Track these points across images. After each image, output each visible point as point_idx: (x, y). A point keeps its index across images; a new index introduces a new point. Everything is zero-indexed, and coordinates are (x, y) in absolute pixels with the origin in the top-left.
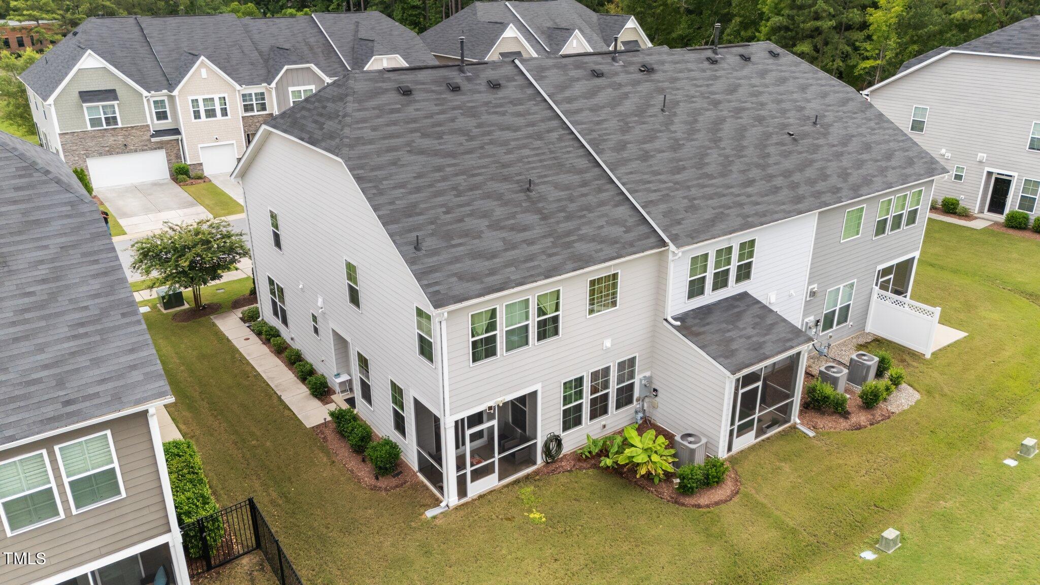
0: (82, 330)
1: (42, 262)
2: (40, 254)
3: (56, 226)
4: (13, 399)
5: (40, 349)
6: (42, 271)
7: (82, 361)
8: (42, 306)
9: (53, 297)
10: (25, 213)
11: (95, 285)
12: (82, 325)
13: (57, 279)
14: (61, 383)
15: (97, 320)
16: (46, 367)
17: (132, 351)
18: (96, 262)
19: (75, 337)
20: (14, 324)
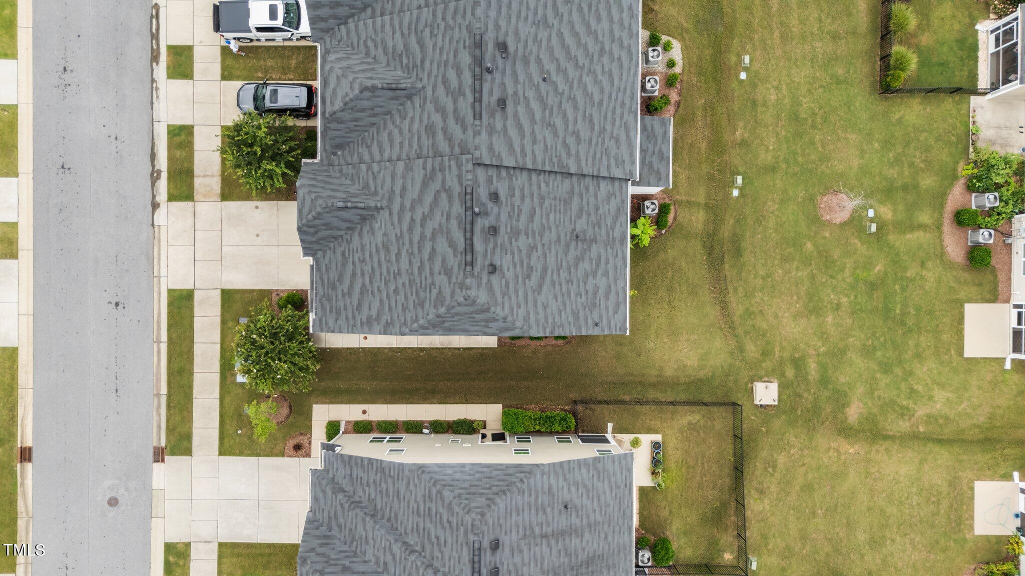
0: (602, 478)
1: (569, 489)
2: (565, 490)
3: (553, 482)
4: (620, 502)
5: (605, 493)
6: (573, 489)
7: (613, 479)
8: (588, 491)
9: (585, 486)
10: (543, 493)
11: (584, 471)
12: (599, 478)
13: (578, 484)
14: (619, 487)
15: (599, 473)
16: (612, 492)
17: (614, 462)
18: (574, 468)
19: (603, 481)
20: (593, 501)
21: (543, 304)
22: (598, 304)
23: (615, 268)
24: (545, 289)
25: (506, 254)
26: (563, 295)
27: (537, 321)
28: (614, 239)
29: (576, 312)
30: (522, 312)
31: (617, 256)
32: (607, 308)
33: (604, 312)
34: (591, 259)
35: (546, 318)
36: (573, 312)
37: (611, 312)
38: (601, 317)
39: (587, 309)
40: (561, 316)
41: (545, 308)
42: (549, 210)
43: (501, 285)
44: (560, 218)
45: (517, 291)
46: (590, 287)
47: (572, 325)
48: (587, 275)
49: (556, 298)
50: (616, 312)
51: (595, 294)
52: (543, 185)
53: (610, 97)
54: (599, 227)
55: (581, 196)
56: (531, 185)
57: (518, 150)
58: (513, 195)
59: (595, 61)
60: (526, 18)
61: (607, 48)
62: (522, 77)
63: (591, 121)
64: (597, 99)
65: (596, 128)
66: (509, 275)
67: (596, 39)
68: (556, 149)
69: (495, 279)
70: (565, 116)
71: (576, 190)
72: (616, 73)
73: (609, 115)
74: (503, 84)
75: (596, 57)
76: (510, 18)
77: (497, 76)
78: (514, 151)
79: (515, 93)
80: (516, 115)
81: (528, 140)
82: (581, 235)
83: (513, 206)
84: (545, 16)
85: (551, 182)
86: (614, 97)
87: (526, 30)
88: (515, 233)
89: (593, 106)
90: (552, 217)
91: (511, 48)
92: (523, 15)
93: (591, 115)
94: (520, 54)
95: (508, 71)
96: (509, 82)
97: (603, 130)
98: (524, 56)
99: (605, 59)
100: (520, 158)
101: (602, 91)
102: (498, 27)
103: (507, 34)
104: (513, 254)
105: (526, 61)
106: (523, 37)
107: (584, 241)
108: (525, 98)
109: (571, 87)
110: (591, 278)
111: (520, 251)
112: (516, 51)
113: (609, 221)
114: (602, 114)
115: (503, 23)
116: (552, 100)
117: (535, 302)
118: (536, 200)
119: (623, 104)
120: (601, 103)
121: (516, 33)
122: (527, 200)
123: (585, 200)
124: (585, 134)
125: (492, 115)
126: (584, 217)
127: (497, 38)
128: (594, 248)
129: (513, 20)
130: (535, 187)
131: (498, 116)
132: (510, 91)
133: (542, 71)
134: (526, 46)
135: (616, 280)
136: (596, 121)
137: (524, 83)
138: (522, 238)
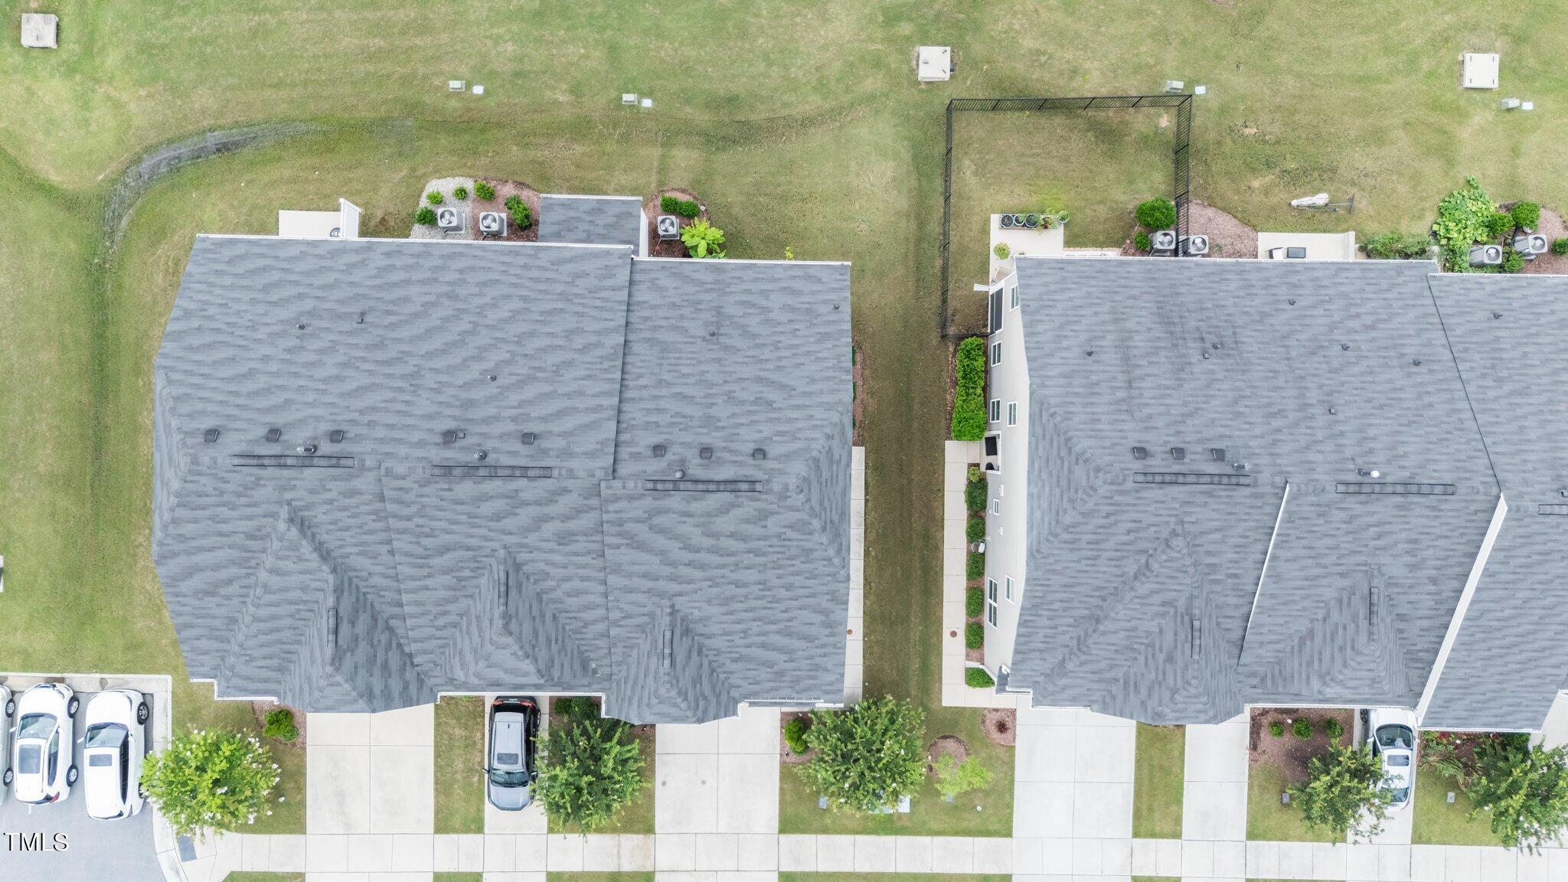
0: (1051, 303)
1: (1066, 349)
2: (1065, 354)
3: (1054, 372)
4: (1086, 277)
5: (1071, 299)
6: (1065, 343)
7: (1053, 287)
8: (1068, 323)
9: (1061, 327)
10: (1070, 385)
11: (1040, 328)
12: (1050, 306)
13: (1058, 336)
14: (1064, 279)
15: (1043, 307)
16: (1069, 289)
17: (1029, 285)
18: (1037, 342)
19: (1054, 300)
20: (1082, 316)
21: (808, 383)
22: (807, 306)
23: (756, 280)
24: (788, 381)
25: (738, 434)
26: (795, 355)
27: (832, 392)
28: (717, 282)
29: (819, 336)
30: (819, 413)
31: (739, 278)
32: (813, 293)
33: (821, 297)
34: (745, 315)
35: (827, 379)
36: (818, 341)
37: (818, 287)
38: (825, 302)
39: (815, 321)
40: (826, 358)
41: (813, 381)
42: (676, 374)
43: (783, 442)
44: (688, 359)
45: (790, 420)
46: (784, 317)
47: (837, 343)
48: (767, 321)
49: (799, 365)
50: (819, 280)
51: (793, 310)
52: (642, 382)
53: (515, 285)
54: (699, 303)
55: (655, 328)
56: (641, 399)
57: (594, 417)
58: (657, 425)
59: (464, 307)
60: (407, 402)
61: (445, 289)
62: (491, 410)
63: (550, 313)
64: (517, 305)
65: (560, 305)
66: (767, 430)
67: (434, 304)
68: (591, 363)
69: (773, 450)
70: (544, 350)
71: (647, 335)
72: (482, 277)
73: (541, 286)
74: (501, 436)
75: (460, 305)
76: (408, 426)
77: (489, 445)
78: (595, 422)
79: (513, 419)
80: (543, 419)
81: (579, 403)
82: (713, 329)
83: (672, 424)
84: (403, 377)
85: (636, 370)
86: (514, 280)
87: (424, 404)
88: (709, 421)
89: (528, 310)
90: (685, 370)
91: (451, 425)
92: (403, 407)
93: (542, 313)
94: (457, 412)
95: (483, 429)
96: (497, 429)
97: (564, 296)
98: (461, 406)
99: (462, 291)
100: (604, 415)
101: (507, 297)
102: (421, 444)
103: (431, 431)
104: (738, 425)
105: (469, 404)
106: (434, 408)
107: (719, 325)
108: (519, 406)
109: (504, 340)
110: (771, 315)
111: (734, 415)
112: (454, 418)
113: (691, 289)
114: (541, 297)
115: (416, 436)
116: (522, 368)
117: (805, 394)
118: (664, 392)
119: (525, 267)
120: (525, 299)
121: (429, 417)
122: (662, 404)
123: (663, 323)
124: (570, 323)
125: (545, 452)
126: (686, 324)
127: (436, 444)
128: (729, 310)
129: (410, 421)
130: (645, 394)
131: (545, 444)
132: (511, 427)
133: (482, 381)
134: (448, 405)
135: (774, 280)
136: (549, 306)
137: (499, 407)
138: (714, 411)
